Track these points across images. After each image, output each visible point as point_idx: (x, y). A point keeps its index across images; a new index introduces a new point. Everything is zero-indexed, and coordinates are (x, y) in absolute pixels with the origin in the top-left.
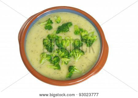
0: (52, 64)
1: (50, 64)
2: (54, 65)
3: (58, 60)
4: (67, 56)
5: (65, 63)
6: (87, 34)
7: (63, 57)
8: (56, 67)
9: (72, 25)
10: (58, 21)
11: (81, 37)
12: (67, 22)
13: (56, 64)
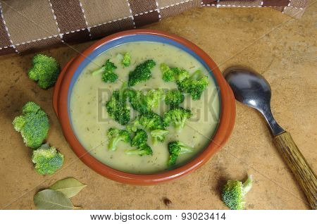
0: (134, 147)
1: (130, 148)
2: (139, 148)
3: (145, 137)
4: (159, 127)
5: (159, 139)
6: (188, 77)
7: (153, 129)
8: (143, 152)
9: (154, 64)
10: (127, 62)
11: (179, 84)
12: (144, 60)
13: (142, 145)
